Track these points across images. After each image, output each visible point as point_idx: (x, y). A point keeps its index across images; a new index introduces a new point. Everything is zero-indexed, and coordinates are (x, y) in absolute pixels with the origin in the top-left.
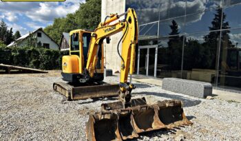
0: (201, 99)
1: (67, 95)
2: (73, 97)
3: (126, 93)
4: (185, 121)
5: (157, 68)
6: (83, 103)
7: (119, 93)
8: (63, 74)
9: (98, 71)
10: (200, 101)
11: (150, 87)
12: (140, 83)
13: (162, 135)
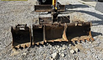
11: (89, 7)
12: (84, 4)
13: (64, 45)
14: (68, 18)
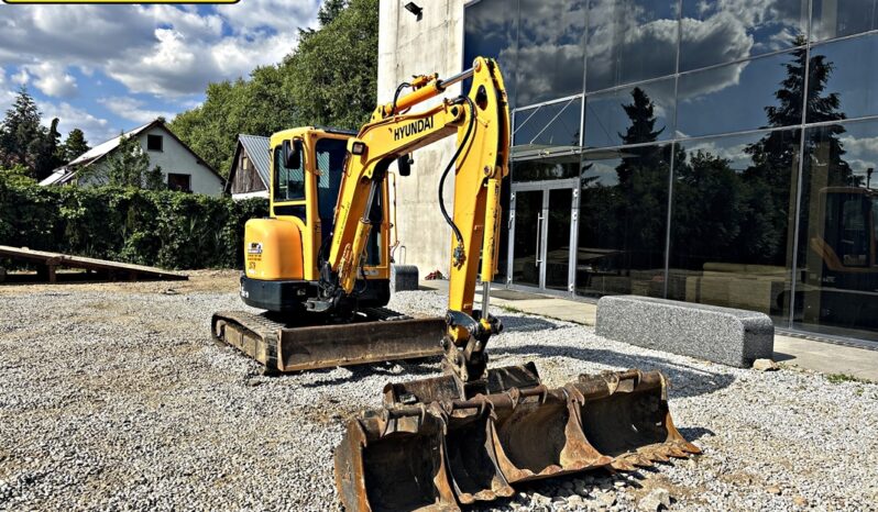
0: (732, 371)
1: (263, 357)
2: (285, 361)
3: (469, 349)
4: (674, 444)
5: (580, 262)
6: (319, 384)
7: (447, 347)
8: (248, 282)
9: (372, 272)
10: (731, 378)
11: (555, 327)
12: (518, 315)
13: (595, 490)
14: (531, 375)
